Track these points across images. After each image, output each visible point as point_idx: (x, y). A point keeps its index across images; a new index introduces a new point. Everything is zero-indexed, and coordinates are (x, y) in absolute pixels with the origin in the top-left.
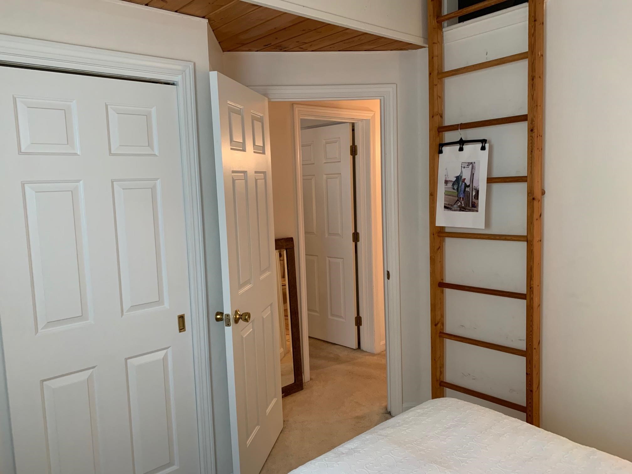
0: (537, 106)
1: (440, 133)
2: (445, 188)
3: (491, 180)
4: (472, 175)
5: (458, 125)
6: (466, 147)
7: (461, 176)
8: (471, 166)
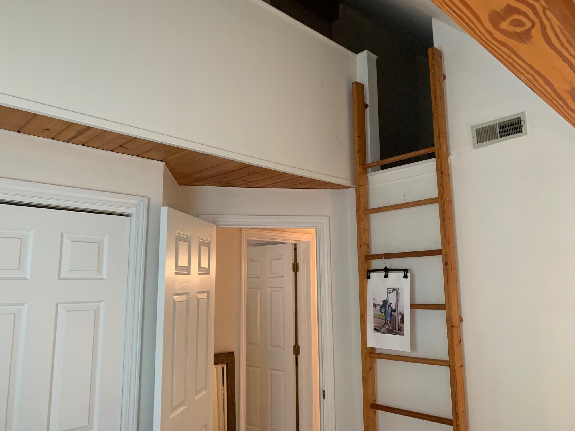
0: (449, 243)
1: (368, 261)
2: (374, 311)
3: (414, 306)
4: (397, 300)
5: (382, 255)
6: (390, 274)
7: (387, 300)
8: (395, 292)
